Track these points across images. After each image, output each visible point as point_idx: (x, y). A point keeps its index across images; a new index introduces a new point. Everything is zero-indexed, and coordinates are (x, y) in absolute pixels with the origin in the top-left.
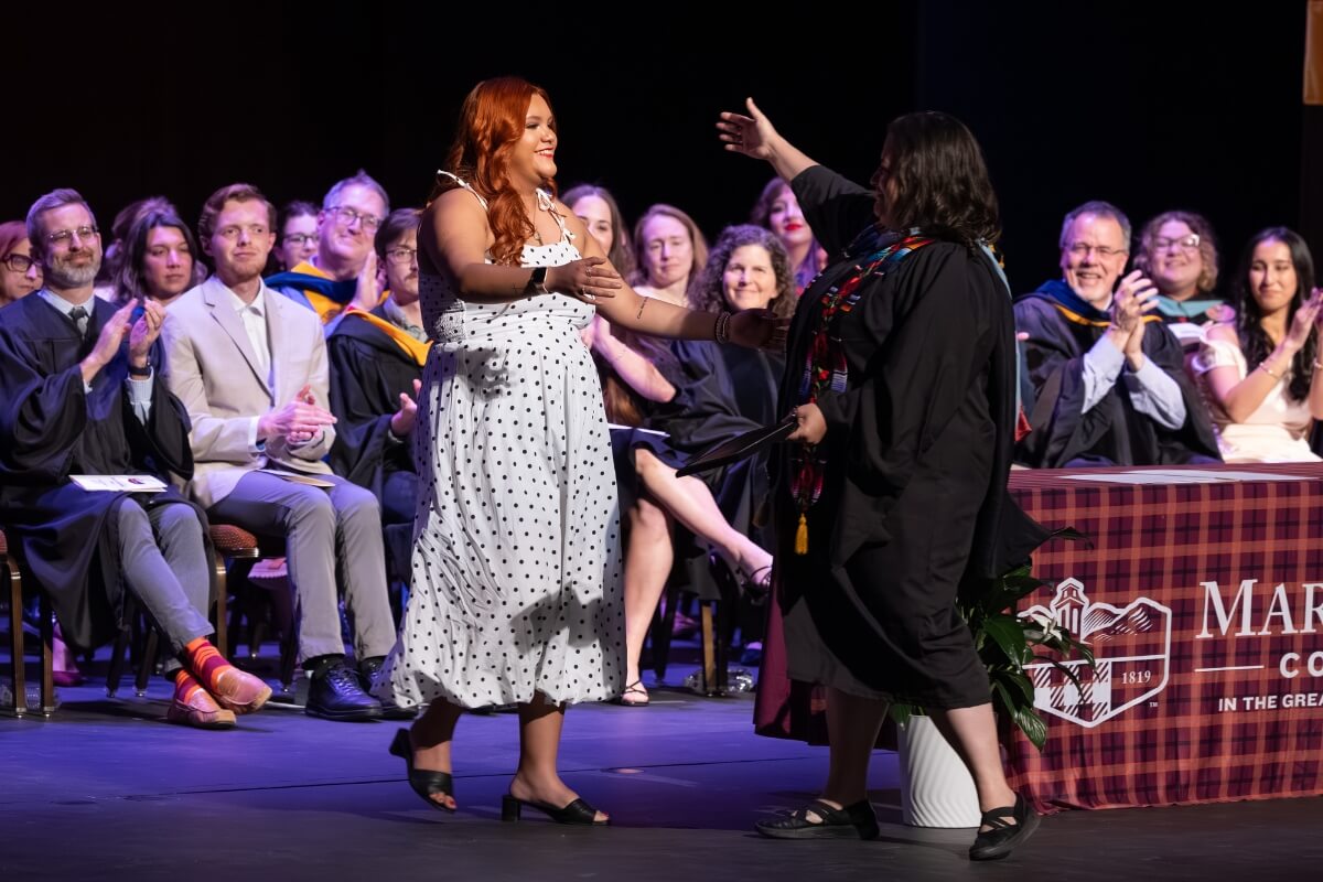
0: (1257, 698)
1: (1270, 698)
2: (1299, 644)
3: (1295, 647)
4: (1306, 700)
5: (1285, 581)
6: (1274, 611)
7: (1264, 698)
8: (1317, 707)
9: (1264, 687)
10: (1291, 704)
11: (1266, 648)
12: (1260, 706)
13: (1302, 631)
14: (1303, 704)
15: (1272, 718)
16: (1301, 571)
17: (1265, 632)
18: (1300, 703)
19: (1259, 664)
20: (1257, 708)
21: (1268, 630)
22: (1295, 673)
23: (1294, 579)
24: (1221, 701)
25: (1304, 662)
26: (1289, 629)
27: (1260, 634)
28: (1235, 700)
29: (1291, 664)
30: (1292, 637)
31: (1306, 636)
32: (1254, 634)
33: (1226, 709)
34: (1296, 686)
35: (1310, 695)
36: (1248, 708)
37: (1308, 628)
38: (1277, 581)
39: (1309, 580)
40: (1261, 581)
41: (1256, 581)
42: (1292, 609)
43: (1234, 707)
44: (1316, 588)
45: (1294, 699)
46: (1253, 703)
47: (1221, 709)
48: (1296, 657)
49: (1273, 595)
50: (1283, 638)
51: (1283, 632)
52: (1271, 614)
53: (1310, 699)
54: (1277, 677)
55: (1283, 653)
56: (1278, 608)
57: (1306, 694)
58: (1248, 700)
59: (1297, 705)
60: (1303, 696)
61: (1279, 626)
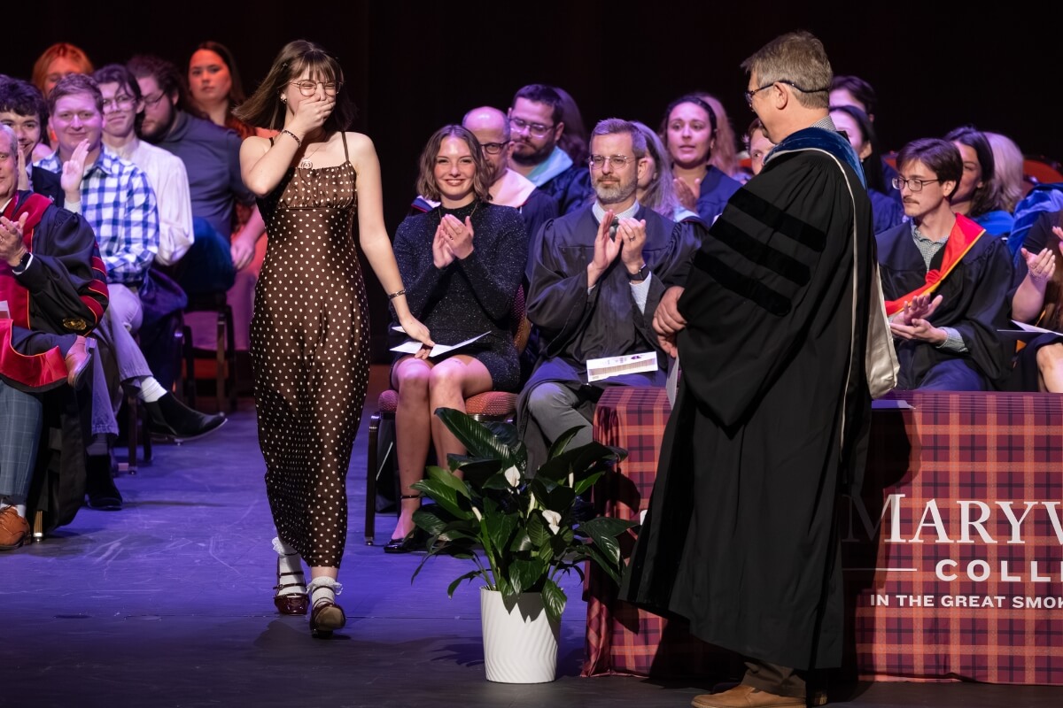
0: (911, 597)
1: (926, 597)
2: (955, 552)
3: (951, 555)
4: (968, 601)
5: (935, 496)
6: (925, 522)
7: (919, 597)
8: (980, 607)
9: (918, 588)
10: (951, 603)
11: (918, 554)
12: (915, 604)
13: (958, 542)
14: (965, 605)
15: (930, 614)
16: (954, 489)
17: (916, 539)
18: (961, 604)
19: (911, 567)
20: (911, 604)
21: (920, 538)
22: (953, 577)
23: (947, 496)
24: (873, 596)
25: (963, 568)
26: (943, 538)
27: (910, 541)
28: (887, 597)
29: (947, 569)
30: (947, 546)
31: (963, 546)
32: (904, 541)
33: (879, 604)
34: (955, 589)
35: (971, 598)
36: (902, 604)
37: (965, 538)
38: (927, 496)
39: (963, 497)
40: (909, 495)
41: (903, 495)
42: (946, 522)
43: (886, 603)
44: (971, 505)
45: (954, 600)
46: (906, 601)
47: (873, 603)
48: (953, 563)
49: (924, 509)
50: (937, 546)
51: (937, 541)
52: (922, 524)
53: (971, 601)
54: (932, 580)
55: (937, 560)
56: (929, 519)
57: (967, 596)
58: (902, 598)
59: (958, 605)
60: (965, 598)
61: (932, 536)
